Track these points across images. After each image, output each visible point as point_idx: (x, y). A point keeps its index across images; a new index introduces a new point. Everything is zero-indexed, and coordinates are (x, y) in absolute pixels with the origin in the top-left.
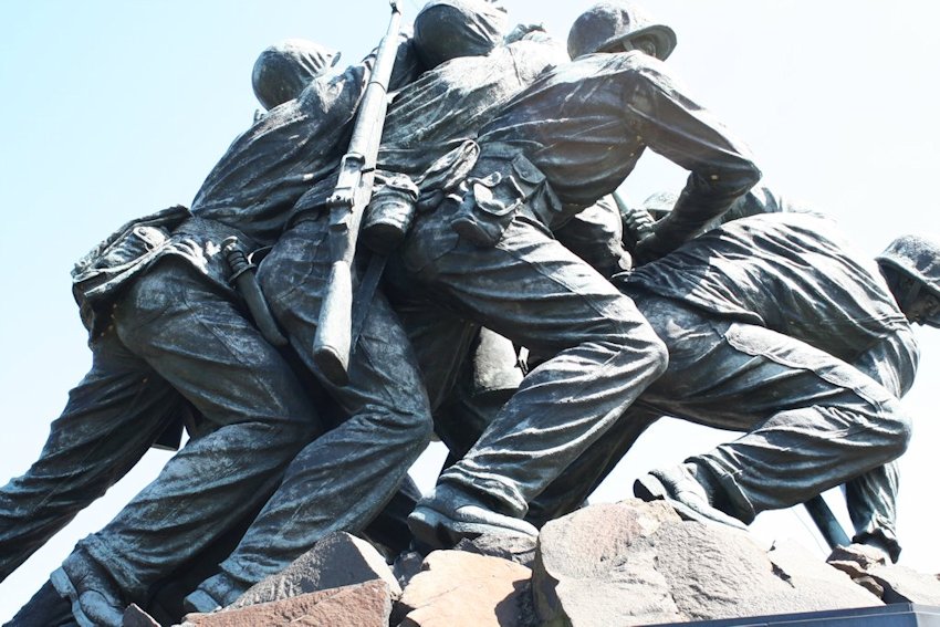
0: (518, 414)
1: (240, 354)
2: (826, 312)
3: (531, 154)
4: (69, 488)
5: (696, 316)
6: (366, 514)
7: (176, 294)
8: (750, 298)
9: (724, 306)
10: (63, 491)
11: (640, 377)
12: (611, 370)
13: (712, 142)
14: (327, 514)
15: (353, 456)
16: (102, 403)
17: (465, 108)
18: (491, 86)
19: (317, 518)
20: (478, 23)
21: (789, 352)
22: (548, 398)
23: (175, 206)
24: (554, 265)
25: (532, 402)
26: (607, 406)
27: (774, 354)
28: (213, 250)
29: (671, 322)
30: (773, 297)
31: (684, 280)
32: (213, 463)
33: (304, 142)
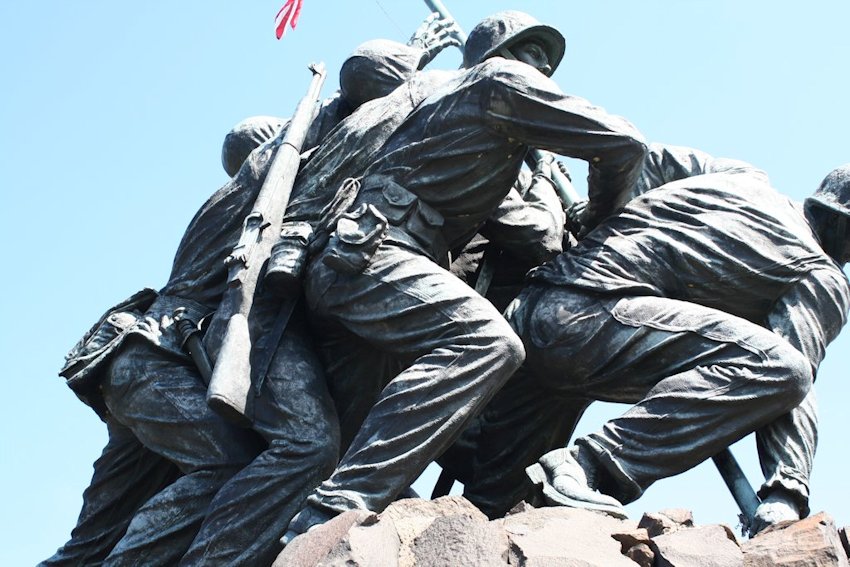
0: (370, 429)
1: (186, 411)
2: (723, 268)
3: (401, 179)
4: (98, 550)
5: (587, 299)
6: (270, 542)
7: (138, 367)
8: (642, 270)
9: (611, 283)
10: (93, 553)
11: (486, 374)
12: (455, 372)
13: (580, 127)
14: (235, 547)
15: (254, 490)
16: (112, 472)
17: (362, 148)
18: (386, 122)
19: (225, 552)
20: (388, 65)
21: (673, 317)
22: (395, 409)
23: (142, 290)
24: (410, 280)
25: (380, 415)
26: (453, 406)
27: (657, 322)
28: (167, 322)
29: (561, 308)
30: (666, 264)
31: (576, 265)
32: (164, 514)
33: (239, 210)
